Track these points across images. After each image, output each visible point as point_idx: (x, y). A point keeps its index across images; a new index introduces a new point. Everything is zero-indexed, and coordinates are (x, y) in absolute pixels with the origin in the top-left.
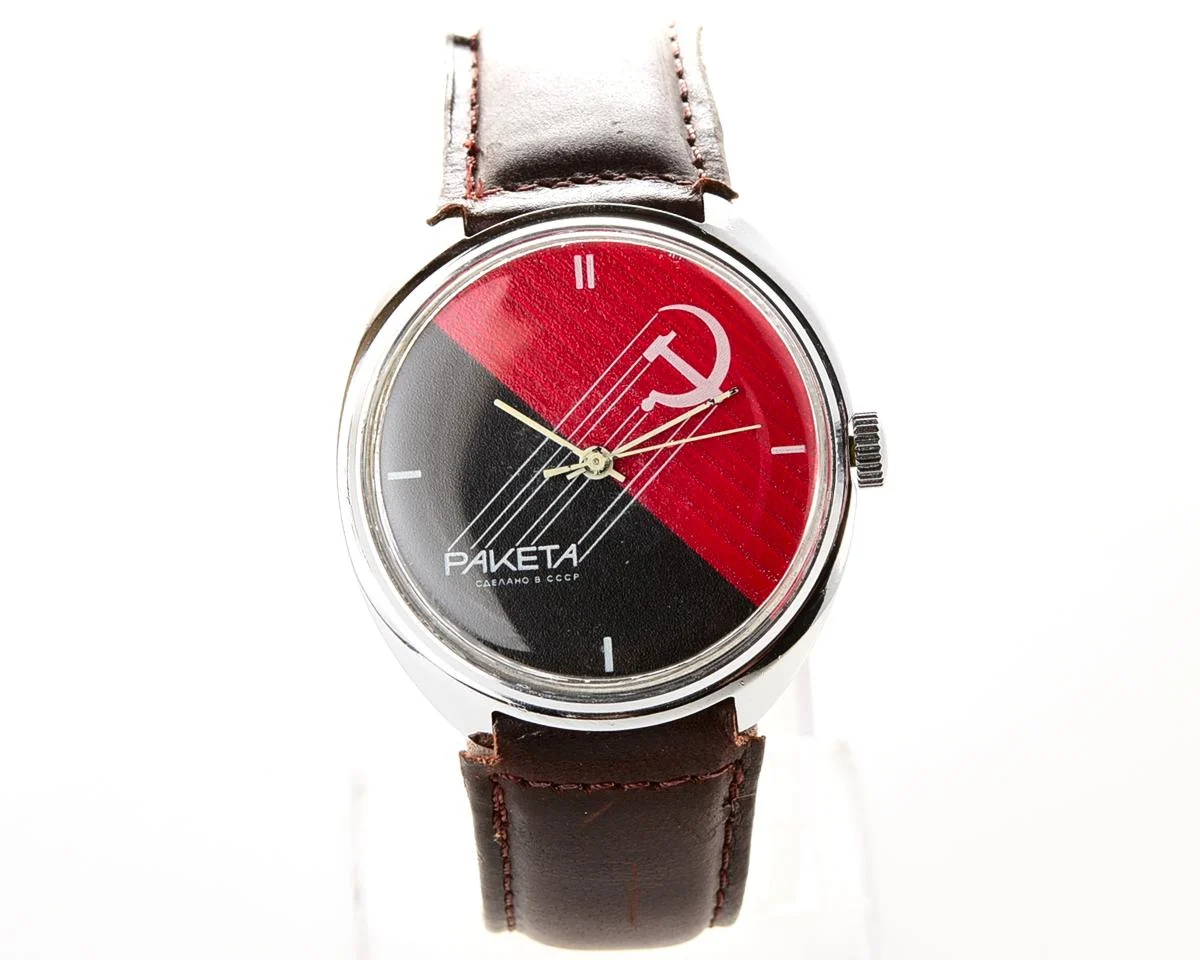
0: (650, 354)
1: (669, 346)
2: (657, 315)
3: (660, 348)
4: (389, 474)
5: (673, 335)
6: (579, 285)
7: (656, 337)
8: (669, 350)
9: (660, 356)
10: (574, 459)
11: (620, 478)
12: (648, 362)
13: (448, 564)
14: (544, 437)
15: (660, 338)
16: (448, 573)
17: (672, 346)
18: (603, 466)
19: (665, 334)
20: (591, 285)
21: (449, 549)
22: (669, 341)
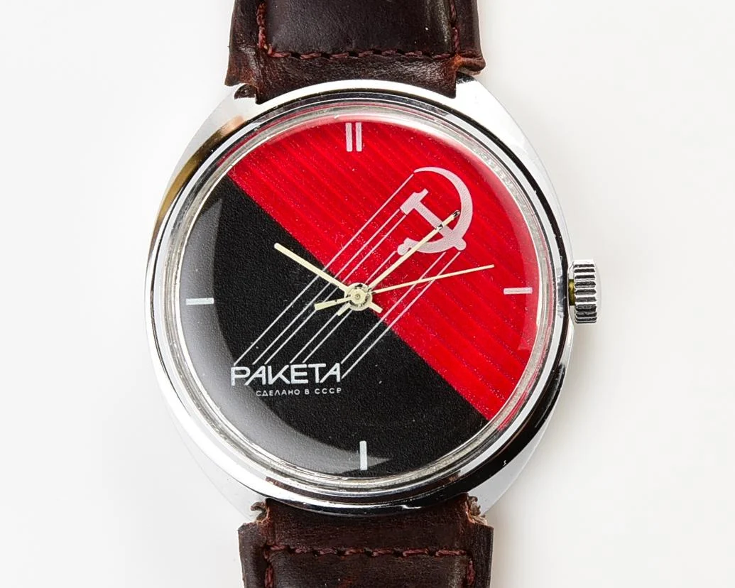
0: (406, 208)
1: (422, 201)
2: (412, 175)
3: (414, 203)
4: (188, 300)
5: (425, 192)
6: (349, 149)
7: (412, 193)
8: (422, 205)
9: (414, 210)
10: (340, 294)
11: (378, 309)
12: (404, 214)
13: (234, 376)
14: (315, 275)
15: (414, 194)
16: (233, 383)
17: (425, 201)
18: (364, 299)
19: (419, 191)
20: (359, 149)
21: (235, 364)
22: (421, 198)
